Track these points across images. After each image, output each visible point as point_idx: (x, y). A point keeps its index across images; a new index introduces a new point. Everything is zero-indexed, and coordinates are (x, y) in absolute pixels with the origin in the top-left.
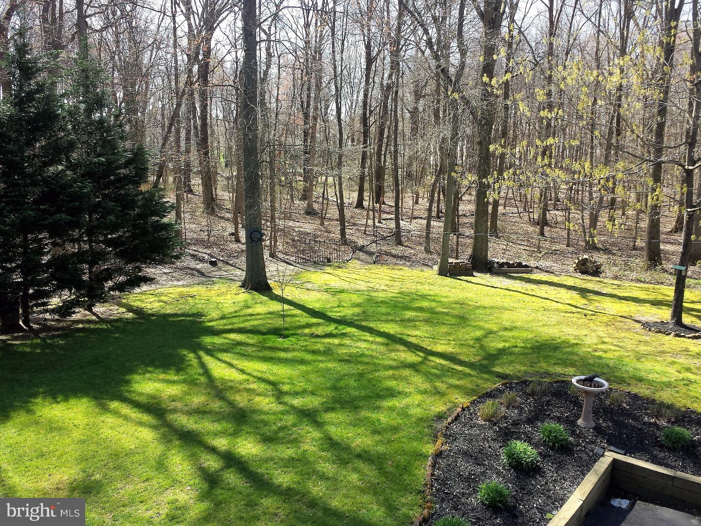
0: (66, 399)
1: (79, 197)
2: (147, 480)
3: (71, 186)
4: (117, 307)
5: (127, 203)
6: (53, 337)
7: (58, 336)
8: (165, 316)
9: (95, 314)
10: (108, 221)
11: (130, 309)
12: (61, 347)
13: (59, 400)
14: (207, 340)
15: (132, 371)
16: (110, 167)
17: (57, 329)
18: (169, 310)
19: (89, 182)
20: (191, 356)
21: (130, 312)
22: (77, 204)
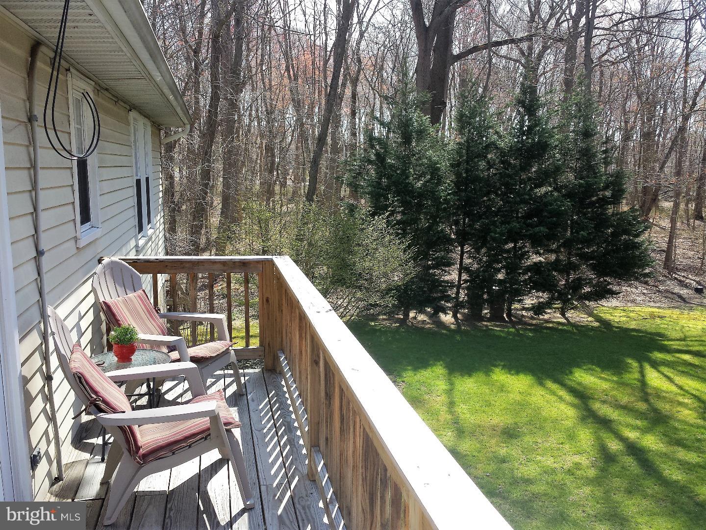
0: (517, 373)
1: (558, 214)
2: (562, 443)
3: (551, 205)
4: (586, 316)
5: (601, 222)
6: (526, 329)
7: (530, 330)
8: (627, 330)
9: (566, 319)
10: (580, 236)
11: (599, 319)
12: (528, 338)
13: (512, 372)
14: (658, 356)
15: (579, 366)
16: (588, 190)
17: (531, 325)
18: (633, 325)
19: (568, 201)
20: (635, 364)
21: (598, 322)
22: (554, 219)
